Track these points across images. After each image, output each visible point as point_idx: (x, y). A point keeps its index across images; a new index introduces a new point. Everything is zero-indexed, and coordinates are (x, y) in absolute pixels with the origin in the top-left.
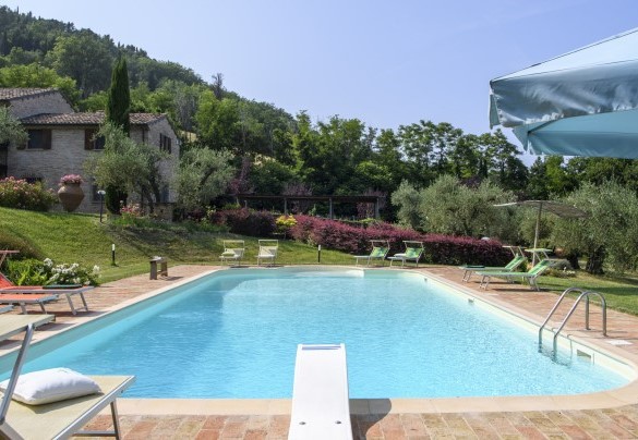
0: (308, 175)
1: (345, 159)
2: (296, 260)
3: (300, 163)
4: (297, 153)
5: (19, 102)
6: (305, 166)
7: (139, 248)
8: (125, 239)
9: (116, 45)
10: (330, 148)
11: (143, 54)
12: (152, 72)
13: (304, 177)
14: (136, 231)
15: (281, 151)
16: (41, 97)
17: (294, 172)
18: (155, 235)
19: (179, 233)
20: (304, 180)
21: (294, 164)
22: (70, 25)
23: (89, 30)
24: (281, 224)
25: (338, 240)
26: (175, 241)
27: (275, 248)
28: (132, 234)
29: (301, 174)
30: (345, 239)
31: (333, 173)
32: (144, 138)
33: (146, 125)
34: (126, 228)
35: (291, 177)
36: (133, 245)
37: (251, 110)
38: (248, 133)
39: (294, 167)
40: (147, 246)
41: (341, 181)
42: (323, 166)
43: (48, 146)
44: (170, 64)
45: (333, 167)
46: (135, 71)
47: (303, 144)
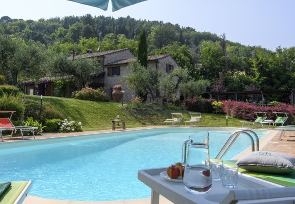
0: (262, 81)
1: (286, 70)
2: (215, 125)
3: (258, 74)
4: (256, 69)
5: (109, 56)
6: (260, 76)
7: (136, 118)
8: (131, 114)
9: (181, 28)
10: (276, 65)
11: (193, 30)
12: (196, 38)
13: (260, 82)
14: (137, 110)
15: (248, 68)
16: (119, 53)
17: (254, 80)
18: (146, 111)
19: (158, 111)
20: (260, 84)
21: (254, 76)
22: (161, 22)
23: (169, 23)
24: (214, 106)
25: (244, 113)
26: (155, 114)
27: (199, 117)
28: (135, 111)
29: (258, 80)
30: (248, 113)
31: (278, 79)
32: (157, 67)
33: (157, 60)
34: (133, 109)
35: (252, 83)
36: (134, 116)
37: (246, 51)
38: (229, 61)
39: (254, 77)
40: (141, 117)
41: (283, 83)
42: (273, 75)
43: (119, 74)
44: (205, 33)
45: (278, 76)
46: (189, 39)
47: (260, 63)
